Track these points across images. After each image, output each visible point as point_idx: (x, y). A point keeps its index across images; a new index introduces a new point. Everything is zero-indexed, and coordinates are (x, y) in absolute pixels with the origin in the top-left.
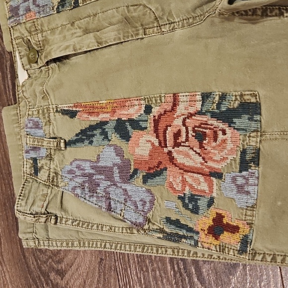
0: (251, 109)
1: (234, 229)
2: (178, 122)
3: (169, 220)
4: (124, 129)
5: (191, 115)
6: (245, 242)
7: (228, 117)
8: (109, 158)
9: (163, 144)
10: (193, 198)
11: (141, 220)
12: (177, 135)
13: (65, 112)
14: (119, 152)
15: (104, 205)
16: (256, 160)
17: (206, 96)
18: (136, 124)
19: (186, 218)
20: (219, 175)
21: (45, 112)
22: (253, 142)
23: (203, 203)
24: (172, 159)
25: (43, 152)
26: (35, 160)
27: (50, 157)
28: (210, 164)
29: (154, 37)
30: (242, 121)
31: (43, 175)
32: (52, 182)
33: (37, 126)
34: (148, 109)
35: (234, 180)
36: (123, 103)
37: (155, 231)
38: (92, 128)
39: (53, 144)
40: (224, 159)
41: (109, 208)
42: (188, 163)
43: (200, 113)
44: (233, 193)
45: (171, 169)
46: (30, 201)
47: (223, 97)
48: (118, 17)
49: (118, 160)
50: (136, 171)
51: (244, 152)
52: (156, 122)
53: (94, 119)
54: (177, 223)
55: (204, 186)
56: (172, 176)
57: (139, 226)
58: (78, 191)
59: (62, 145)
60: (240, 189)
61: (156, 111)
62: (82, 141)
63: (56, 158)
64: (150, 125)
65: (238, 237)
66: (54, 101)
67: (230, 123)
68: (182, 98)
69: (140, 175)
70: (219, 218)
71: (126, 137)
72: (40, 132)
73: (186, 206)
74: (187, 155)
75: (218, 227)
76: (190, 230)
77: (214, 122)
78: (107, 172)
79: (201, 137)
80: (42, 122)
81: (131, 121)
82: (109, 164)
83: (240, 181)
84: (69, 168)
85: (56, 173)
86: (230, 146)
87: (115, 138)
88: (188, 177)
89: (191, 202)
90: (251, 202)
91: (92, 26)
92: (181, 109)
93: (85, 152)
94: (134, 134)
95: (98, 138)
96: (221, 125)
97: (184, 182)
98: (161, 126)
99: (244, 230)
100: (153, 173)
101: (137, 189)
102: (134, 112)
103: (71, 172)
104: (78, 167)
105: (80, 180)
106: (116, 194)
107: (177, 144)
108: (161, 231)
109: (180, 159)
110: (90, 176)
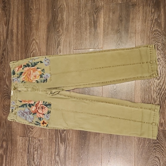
0: (50, 105)
1: (46, 123)
2: (39, 105)
3: (36, 122)
4: (30, 105)
5: (41, 105)
6: (47, 125)
7: (46, 105)
8: (27, 110)
9: (37, 109)
10: (40, 118)
11: (31, 121)
12: (39, 107)
13: (20, 101)
14: (29, 109)
15: (25, 118)
16: (50, 113)
17: (44, 102)
18: (32, 105)
19: (39, 121)
20: (44, 115)
21: (16, 101)
22: (50, 110)
23: (42, 119)
24: (38, 111)
25: (14, 108)
26: (12, 109)
27: (15, 109)
28: (43, 113)
29: (36, 91)
30: (48, 106)
31: (14, 112)
32: (15, 114)
33: (14, 103)
34: (35, 103)
35: (46, 115)
36: (30, 101)
37: (34, 123)
38: (24, 104)
39: (16, 107)
40: (45, 112)
41: (26, 119)
42: (40, 112)
43: (42, 104)
44: (46, 118)
45: (37, 113)
46: (11, 117)
47: (46, 102)
48: (31, 87)
49: (29, 111)
50: (32, 113)
51: (48, 111)
52: (36, 105)
53: (25, 103)
54: (37, 122)
55: (42, 116)
56: (37, 114)
57: (31, 123)
58: (20, 116)
59: (18, 107)
60: (47, 117)
61: (36, 103)
62: (22, 107)
63: (16, 109)
64: (35, 105)
65: (46, 124)
66: (18, 99)
67: (47, 106)
68: (40, 102)
69: (32, 114)
70: (44, 121)
71: (30, 107)
72: (14, 104)
73: (39, 119)
74: (40, 111)
75: (44, 123)
76: (39, 123)
77: (44, 106)
78: (27, 113)
79: (42, 108)
80: (15, 102)
81: (31, 104)
82: (27, 111)
83: (47, 116)
84: (18, 111)
85: (16, 112)
86: (46, 110)
87: (28, 107)
88: (40, 114)
89: (40, 119)
90: (49, 119)
91: (27, 87)
92: (40, 103)
93: (22, 108)
94: (32, 106)
95: (25, 106)
96: (45, 107)
97: (39, 115)
98: (37, 106)
99: (47, 123)
100: (35, 113)
101: (31, 116)
102: (32, 103)
103: (19, 112)
104: (20, 111)
105: (21, 114)
106: (28, 117)
107: (39, 109)
108: (35, 123)
109: (39, 111)
110: (23, 113)
